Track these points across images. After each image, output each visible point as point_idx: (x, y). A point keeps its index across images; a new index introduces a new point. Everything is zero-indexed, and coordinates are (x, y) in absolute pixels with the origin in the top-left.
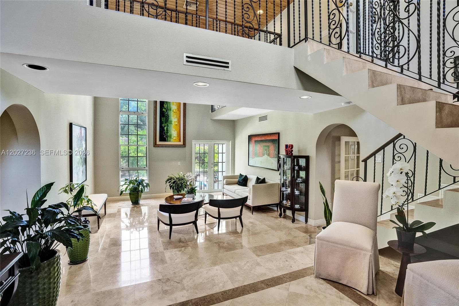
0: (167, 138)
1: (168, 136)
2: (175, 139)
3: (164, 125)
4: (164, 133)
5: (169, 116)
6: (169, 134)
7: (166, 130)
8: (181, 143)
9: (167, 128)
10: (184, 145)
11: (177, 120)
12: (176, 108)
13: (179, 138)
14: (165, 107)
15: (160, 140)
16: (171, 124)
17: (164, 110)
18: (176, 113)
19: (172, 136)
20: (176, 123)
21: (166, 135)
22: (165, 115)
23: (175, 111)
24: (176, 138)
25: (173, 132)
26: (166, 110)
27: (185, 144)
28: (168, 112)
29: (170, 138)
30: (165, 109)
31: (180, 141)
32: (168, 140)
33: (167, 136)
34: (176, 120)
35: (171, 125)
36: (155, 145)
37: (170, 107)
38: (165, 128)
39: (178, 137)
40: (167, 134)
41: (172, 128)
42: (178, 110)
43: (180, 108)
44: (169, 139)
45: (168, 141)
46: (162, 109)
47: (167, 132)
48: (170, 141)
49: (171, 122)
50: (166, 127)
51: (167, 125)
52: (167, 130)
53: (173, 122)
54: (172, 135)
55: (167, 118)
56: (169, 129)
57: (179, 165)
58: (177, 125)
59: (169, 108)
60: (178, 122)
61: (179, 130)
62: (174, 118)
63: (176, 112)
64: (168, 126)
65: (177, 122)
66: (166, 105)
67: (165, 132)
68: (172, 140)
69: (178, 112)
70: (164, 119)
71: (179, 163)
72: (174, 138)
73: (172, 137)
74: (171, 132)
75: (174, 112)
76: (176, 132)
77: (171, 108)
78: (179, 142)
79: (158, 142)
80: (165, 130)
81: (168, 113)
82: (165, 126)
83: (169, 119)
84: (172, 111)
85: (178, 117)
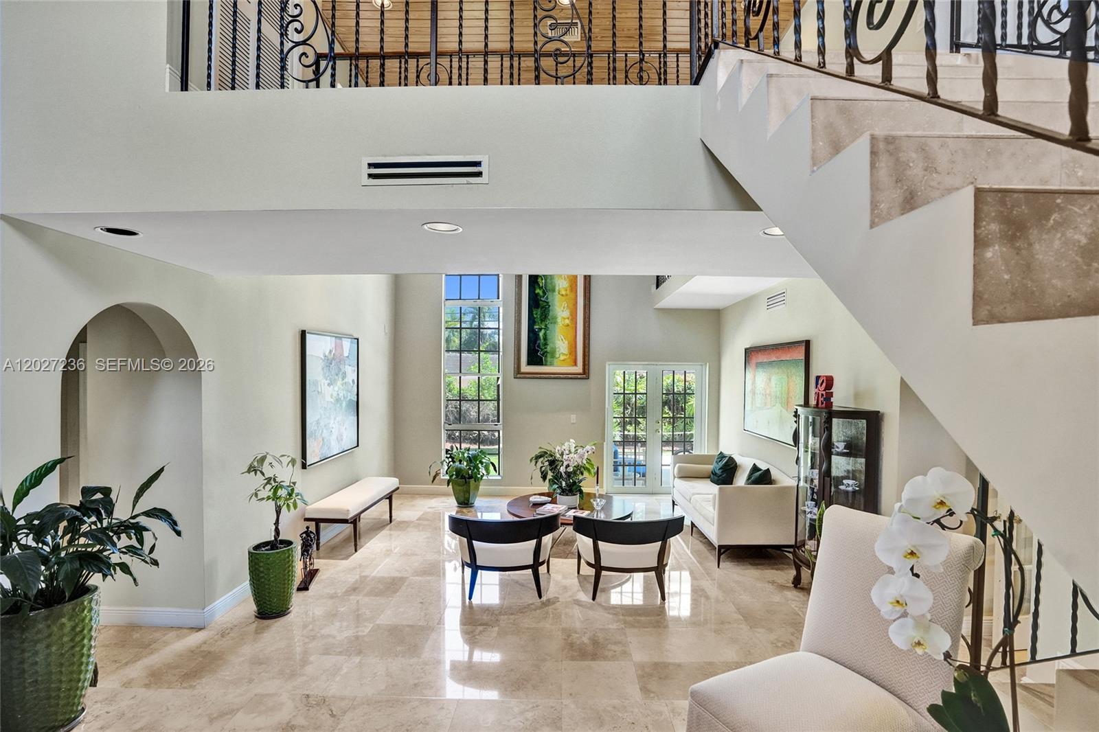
0: (546, 356)
1: (546, 352)
2: (563, 360)
3: (537, 327)
4: (539, 346)
5: (550, 304)
6: (549, 349)
7: (542, 338)
8: (579, 369)
9: (545, 334)
10: (586, 374)
11: (569, 313)
12: (567, 286)
13: (573, 357)
14: (541, 285)
15: (530, 363)
16: (555, 323)
17: (538, 291)
18: (566, 298)
19: (557, 352)
20: (567, 321)
21: (542, 350)
22: (541, 302)
23: (564, 293)
24: (565, 357)
25: (560, 342)
26: (544, 293)
27: (587, 371)
28: (547, 296)
29: (553, 356)
30: (541, 288)
31: (575, 364)
32: (546, 361)
33: (545, 354)
34: (566, 314)
35: (556, 325)
36: (518, 373)
37: (551, 283)
38: (541, 334)
39: (570, 354)
40: (546, 348)
41: (557, 334)
42: (571, 290)
43: (576, 285)
44: (549, 359)
45: (548, 363)
46: (535, 290)
47: (546, 344)
48: (551, 364)
49: (555, 318)
50: (543, 331)
51: (546, 326)
52: (545, 339)
53: (559, 320)
54: (557, 350)
55: (545, 310)
56: (548, 337)
57: (572, 422)
58: (568, 325)
59: (549, 286)
60: (572, 320)
61: (573, 337)
62: (562, 308)
63: (567, 295)
64: (546, 328)
65: (568, 318)
66: (542, 279)
67: (539, 344)
68: (556, 361)
69: (572, 296)
70: (537, 313)
71: (573, 417)
72: (562, 358)
73: (557, 356)
74: (554, 343)
75: (562, 295)
76: (566, 342)
77: (555, 286)
78: (573, 366)
79: (525, 368)
80: (540, 339)
81: (547, 298)
82: (541, 329)
83: (551, 313)
84: (557, 293)
85: (571, 305)
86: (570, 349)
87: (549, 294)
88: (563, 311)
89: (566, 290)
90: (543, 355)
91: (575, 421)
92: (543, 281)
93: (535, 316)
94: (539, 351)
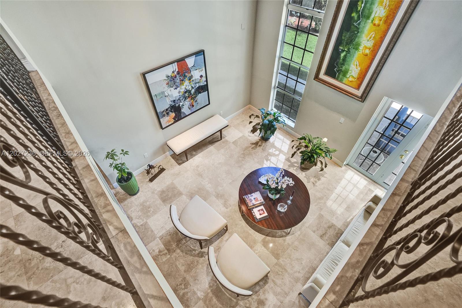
0: (339, 74)
1: (341, 70)
2: (351, 81)
3: (341, 48)
4: (337, 64)
5: (360, 30)
6: (344, 68)
7: (342, 58)
8: (359, 93)
9: (345, 56)
10: (363, 98)
11: (372, 45)
12: (384, 14)
13: (359, 82)
14: (359, 8)
15: (327, 73)
16: (357, 49)
17: (354, 15)
18: (378, 28)
19: (349, 74)
20: (367, 51)
21: (338, 67)
22: (352, 27)
23: (377, 22)
24: (353, 80)
26: (359, 18)
28: (360, 22)
29: (345, 75)
30: (358, 12)
31: (358, 88)
32: (338, 77)
33: (339, 71)
34: (370, 44)
35: (357, 52)
36: (317, 77)
37: (369, 10)
38: (342, 55)
39: (358, 79)
40: (342, 67)
41: (355, 59)
42: (385, 22)
44: (341, 76)
45: (339, 79)
46: (352, 13)
47: (343, 64)
48: (341, 81)
49: (358, 45)
50: (344, 53)
51: (349, 49)
52: (344, 60)
53: (361, 48)
54: (349, 72)
55: (352, 35)
56: (348, 59)
58: (366, 55)
59: (366, 12)
60: (372, 51)
61: (366, 67)
62: (368, 38)
63: (379, 25)
64: (348, 52)
65: (370, 49)
67: (338, 62)
68: (345, 80)
69: (383, 27)
70: (346, 36)
71: (342, 120)
72: (351, 79)
73: (348, 76)
74: (349, 65)
75: (374, 25)
76: (359, 69)
77: (372, 13)
78: (356, 88)
79: (322, 76)
80: (340, 58)
81: (359, 24)
82: (343, 51)
84: (370, 21)
85: (378, 37)
86: (359, 74)
87: (362, 21)
88: (368, 41)
89: (381, 20)
90: (338, 71)
91: (342, 122)
92: (363, 5)
93: (343, 38)
94: (336, 67)
